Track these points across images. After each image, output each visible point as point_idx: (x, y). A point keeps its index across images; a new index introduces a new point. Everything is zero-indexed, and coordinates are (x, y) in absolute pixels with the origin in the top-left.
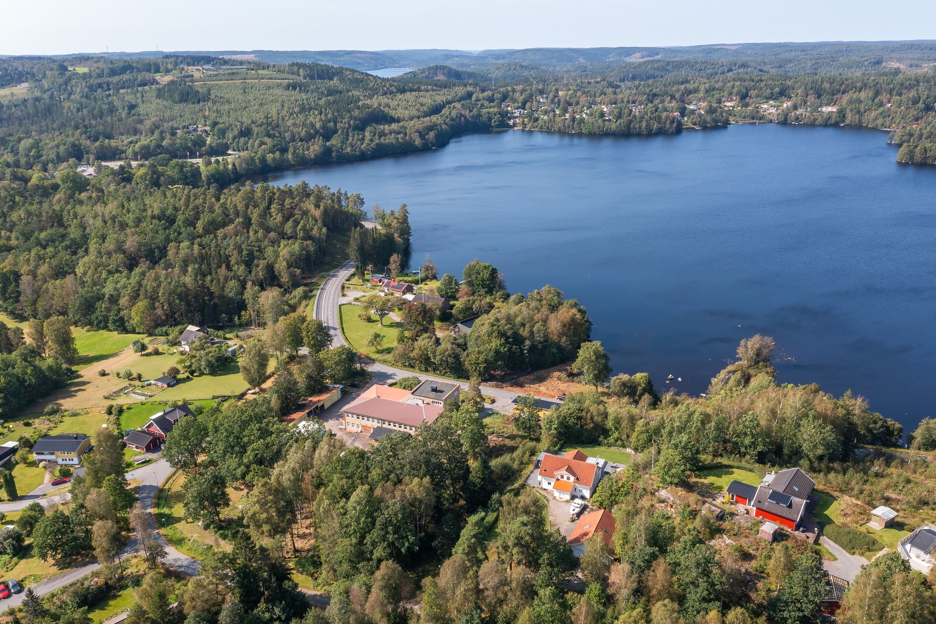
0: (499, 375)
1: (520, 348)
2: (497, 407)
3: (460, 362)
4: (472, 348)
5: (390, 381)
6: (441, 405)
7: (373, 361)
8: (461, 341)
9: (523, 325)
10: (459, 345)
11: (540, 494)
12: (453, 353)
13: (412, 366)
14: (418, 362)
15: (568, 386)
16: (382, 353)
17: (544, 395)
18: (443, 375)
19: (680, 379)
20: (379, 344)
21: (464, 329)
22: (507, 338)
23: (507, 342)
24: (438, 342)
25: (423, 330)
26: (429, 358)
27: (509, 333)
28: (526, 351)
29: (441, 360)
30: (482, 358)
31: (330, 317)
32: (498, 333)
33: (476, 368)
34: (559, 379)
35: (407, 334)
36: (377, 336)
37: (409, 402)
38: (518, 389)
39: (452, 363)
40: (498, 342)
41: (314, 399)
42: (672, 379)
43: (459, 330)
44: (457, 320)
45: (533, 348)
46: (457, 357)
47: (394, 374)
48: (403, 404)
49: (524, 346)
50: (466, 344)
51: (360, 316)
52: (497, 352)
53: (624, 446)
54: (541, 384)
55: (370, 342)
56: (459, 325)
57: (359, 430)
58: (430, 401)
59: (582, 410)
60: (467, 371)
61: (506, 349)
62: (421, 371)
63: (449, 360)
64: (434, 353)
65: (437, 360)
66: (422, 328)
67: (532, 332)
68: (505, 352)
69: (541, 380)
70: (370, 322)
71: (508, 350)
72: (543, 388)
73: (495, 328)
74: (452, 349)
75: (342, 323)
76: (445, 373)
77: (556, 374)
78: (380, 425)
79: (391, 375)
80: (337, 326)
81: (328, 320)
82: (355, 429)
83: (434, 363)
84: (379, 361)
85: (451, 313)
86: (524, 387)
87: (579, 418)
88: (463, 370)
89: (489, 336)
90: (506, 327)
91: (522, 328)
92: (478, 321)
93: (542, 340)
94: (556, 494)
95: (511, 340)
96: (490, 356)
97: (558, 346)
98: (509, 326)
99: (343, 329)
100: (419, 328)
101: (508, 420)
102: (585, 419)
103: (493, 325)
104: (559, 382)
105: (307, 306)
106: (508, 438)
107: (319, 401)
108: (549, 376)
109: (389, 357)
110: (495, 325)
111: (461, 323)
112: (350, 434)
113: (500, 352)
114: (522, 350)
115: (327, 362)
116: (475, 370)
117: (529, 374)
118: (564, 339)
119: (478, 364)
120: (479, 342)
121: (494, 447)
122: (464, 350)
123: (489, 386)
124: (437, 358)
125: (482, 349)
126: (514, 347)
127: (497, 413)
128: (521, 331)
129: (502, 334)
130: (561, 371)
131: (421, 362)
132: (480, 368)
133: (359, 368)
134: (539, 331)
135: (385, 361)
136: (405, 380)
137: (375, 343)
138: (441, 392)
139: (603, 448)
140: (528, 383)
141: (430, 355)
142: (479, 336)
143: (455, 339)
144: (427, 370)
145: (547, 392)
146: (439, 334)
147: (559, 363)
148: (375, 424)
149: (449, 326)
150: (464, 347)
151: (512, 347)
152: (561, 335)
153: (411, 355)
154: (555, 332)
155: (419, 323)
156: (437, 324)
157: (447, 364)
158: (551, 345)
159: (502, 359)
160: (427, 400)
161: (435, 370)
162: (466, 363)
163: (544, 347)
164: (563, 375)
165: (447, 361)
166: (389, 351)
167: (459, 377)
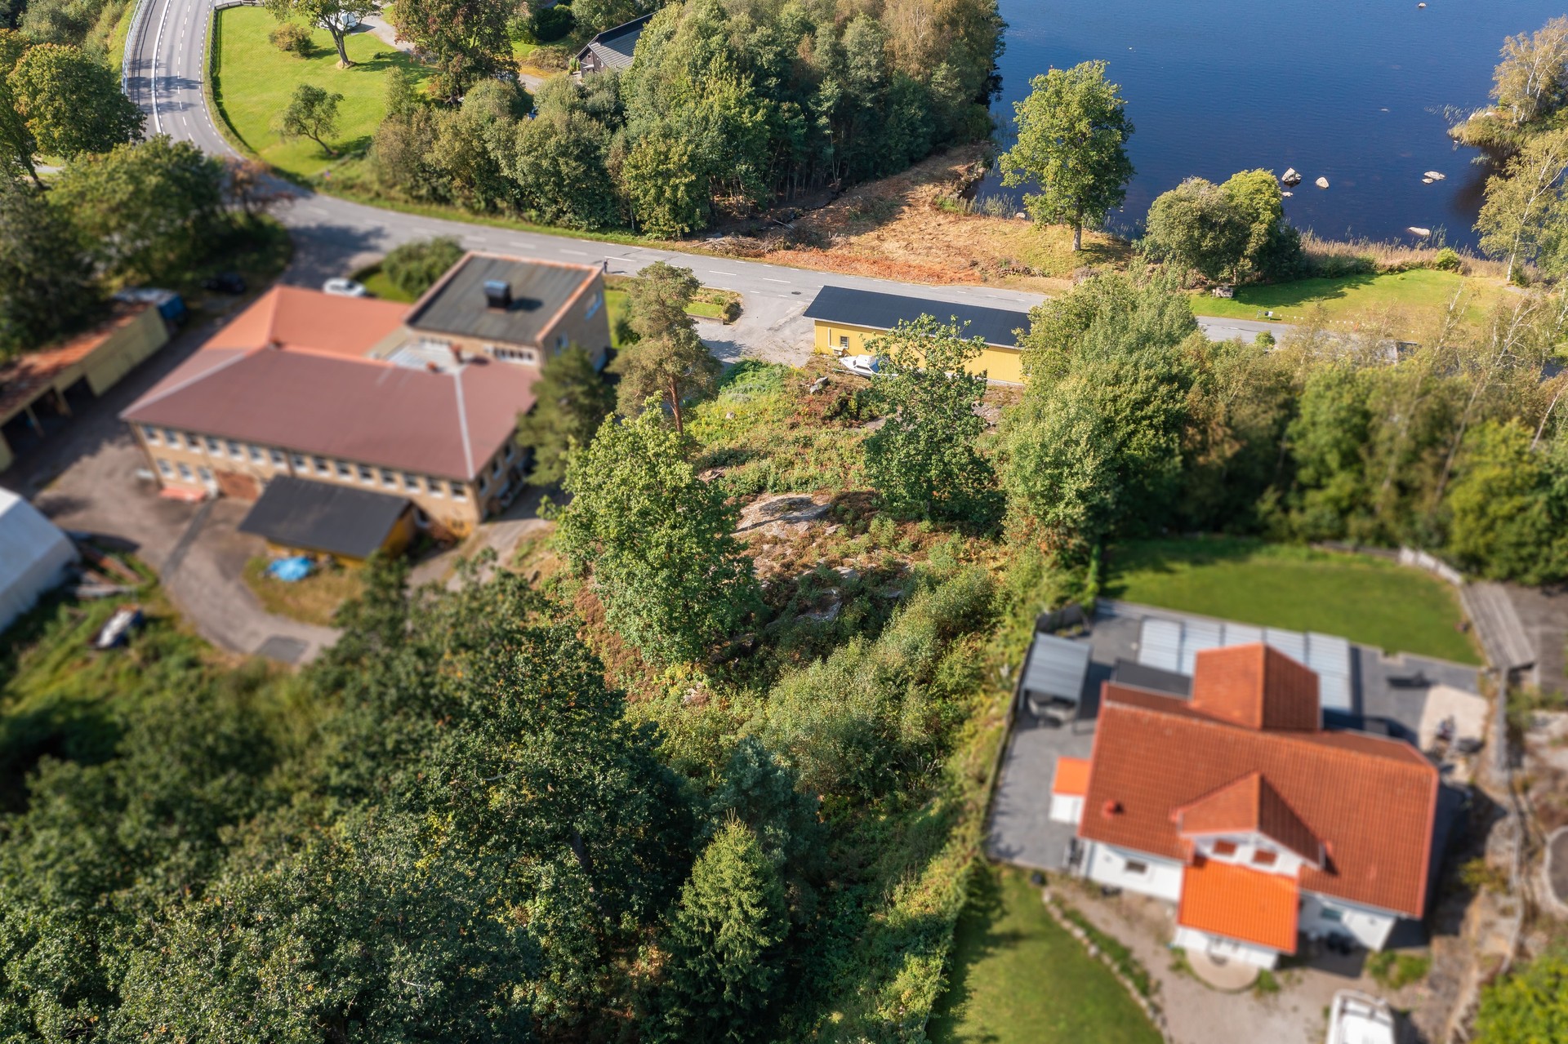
0: (742, 209)
1: (805, 109)
2: (750, 332)
3: (603, 172)
4: (641, 121)
5: (361, 260)
6: (532, 364)
7: (304, 187)
8: (601, 98)
9: (807, 28)
10: (595, 114)
11: (1090, 930)
12: (577, 143)
13: (441, 199)
14: (458, 182)
15: (975, 230)
16: (340, 155)
17: (907, 271)
18: (551, 223)
19: (1322, 182)
20: (328, 128)
21: (611, 61)
22: (761, 76)
23: (760, 91)
24: (521, 105)
25: (472, 69)
26: (493, 168)
27: (766, 57)
28: (824, 120)
29: (536, 168)
30: (678, 152)
31: (180, 47)
32: (729, 58)
33: (660, 192)
34: (938, 207)
35: (423, 87)
36: (312, 98)
37: (402, 359)
38: (810, 256)
39: (577, 179)
40: (731, 92)
41: (39, 361)
42: (1296, 182)
43: (597, 64)
44: (589, 34)
45: (846, 108)
46: (588, 154)
47: (378, 233)
48: (374, 371)
49: (819, 103)
50: (619, 110)
51: (273, 39)
52: (731, 129)
53: (1385, 540)
54: (884, 232)
55: (292, 120)
56: (595, 46)
57: (212, 486)
58: (487, 348)
59: (1185, 383)
60: (629, 202)
61: (759, 117)
62: (476, 212)
63: (564, 169)
64: (508, 143)
65: (520, 170)
66: (469, 62)
67: (839, 53)
68: (755, 124)
69: (880, 215)
70: (308, 56)
71: (769, 119)
72: (892, 242)
73: (716, 39)
74: (570, 126)
75: (215, 64)
76: (560, 213)
77: (927, 191)
78: (282, 467)
79: (367, 236)
80: (200, 73)
81: (170, 57)
82: (189, 487)
83: (513, 183)
84: (329, 187)
85: (569, 16)
86: (830, 245)
87: (1176, 422)
88: (616, 200)
89: (695, 70)
90: (753, 38)
91: (806, 40)
92: (653, 29)
93: (875, 76)
94: (1193, 941)
95: (773, 82)
96: (706, 144)
97: (922, 92)
98: (763, 31)
99: (216, 83)
100: (458, 62)
101: (804, 392)
102: (1203, 426)
103: (706, 32)
104: (941, 218)
105: (117, 18)
106: (830, 514)
107: (56, 370)
108: (902, 201)
109: (361, 170)
110: (714, 32)
111: (603, 39)
112: (176, 509)
113: (740, 128)
114: (812, 117)
115: (87, 207)
116: (657, 200)
117: (835, 196)
118: (941, 71)
119: (667, 175)
120: (661, 96)
121: (782, 584)
122: (614, 129)
123: (713, 251)
124: (523, 163)
125: (673, 120)
126: (785, 106)
127: (757, 365)
128: (802, 51)
129: (742, 64)
130: (939, 180)
131: (470, 183)
132: (675, 188)
133: (240, 219)
134: (863, 46)
135: (348, 187)
136: (410, 254)
137: (310, 122)
138: (530, 305)
139: (1287, 558)
140: (839, 232)
141: (497, 155)
142: (658, 78)
143: (583, 93)
144: (493, 210)
145: (914, 260)
146: (532, 81)
147: (929, 155)
148: (264, 466)
149: (565, 55)
150: (614, 116)
151: (776, 109)
152: (932, 57)
153: (428, 158)
154: (910, 49)
155: (456, 45)
156: (522, 50)
157: (559, 184)
158: (902, 90)
159: (749, 152)
160: (472, 348)
161: (520, 206)
162: (627, 174)
163: (884, 102)
164: (948, 193)
165: (558, 173)
166: (360, 148)
167: (605, 227)
